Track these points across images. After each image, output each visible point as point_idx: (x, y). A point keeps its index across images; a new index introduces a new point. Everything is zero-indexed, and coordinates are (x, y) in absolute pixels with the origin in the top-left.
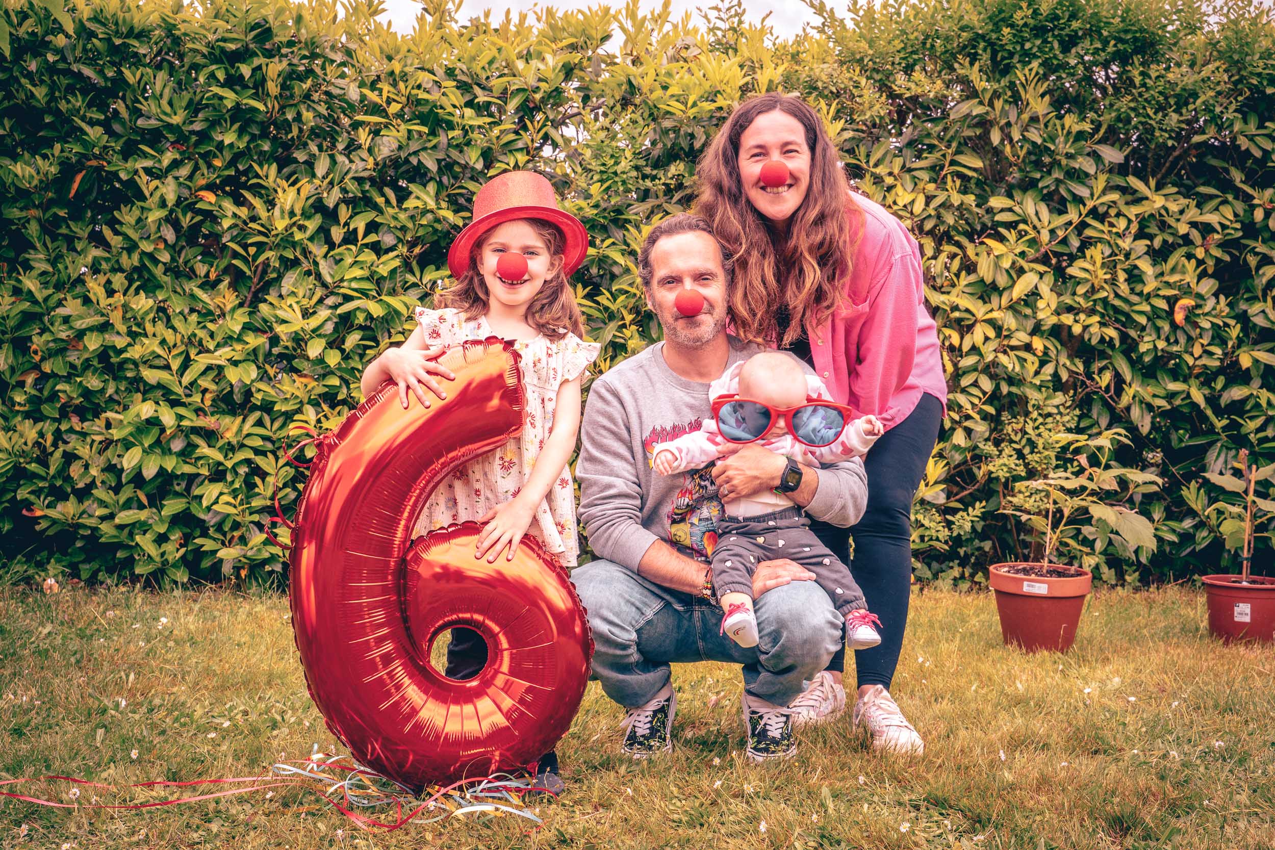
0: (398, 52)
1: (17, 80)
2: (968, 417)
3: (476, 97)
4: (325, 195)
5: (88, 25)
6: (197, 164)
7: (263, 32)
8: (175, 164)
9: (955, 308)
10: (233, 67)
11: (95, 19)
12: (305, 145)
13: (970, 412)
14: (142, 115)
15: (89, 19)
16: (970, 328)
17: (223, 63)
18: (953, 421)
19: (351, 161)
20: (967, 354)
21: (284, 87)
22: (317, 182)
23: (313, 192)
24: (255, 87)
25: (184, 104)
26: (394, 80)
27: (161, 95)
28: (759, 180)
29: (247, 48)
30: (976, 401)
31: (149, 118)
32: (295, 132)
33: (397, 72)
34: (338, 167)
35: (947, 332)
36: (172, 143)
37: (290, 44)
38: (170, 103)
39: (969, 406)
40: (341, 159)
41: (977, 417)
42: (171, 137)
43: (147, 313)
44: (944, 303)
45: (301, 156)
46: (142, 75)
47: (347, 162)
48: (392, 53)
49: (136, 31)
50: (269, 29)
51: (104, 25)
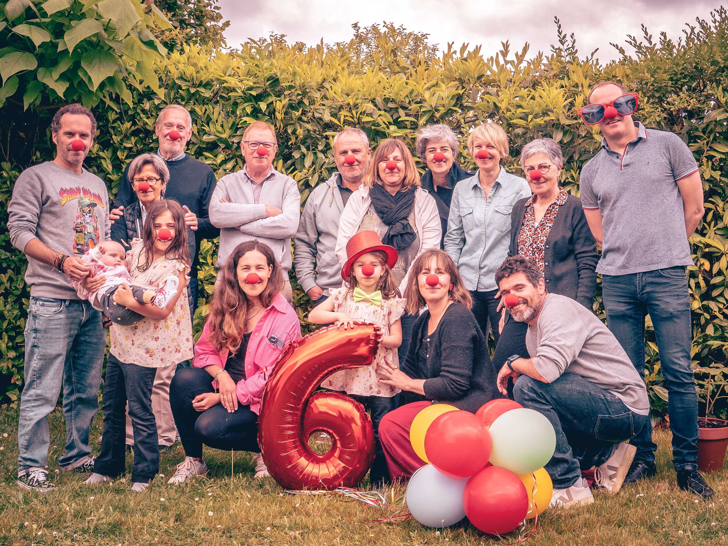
0: (353, 91)
1: (139, 114)
2: (716, 317)
3: (400, 117)
4: (310, 178)
5: (177, 82)
6: (236, 162)
7: (275, 81)
8: (225, 162)
9: (708, 246)
10: (257, 103)
11: (181, 78)
12: (299, 148)
13: (717, 314)
14: (206, 133)
15: (178, 78)
16: (718, 259)
17: (251, 101)
18: (706, 319)
19: (326, 157)
20: (715, 276)
21: (286, 113)
22: (305, 171)
23: (304, 176)
24: (270, 114)
25: (230, 125)
26: (350, 108)
27: (217, 121)
28: (246, 280)
29: (265, 91)
30: (721, 306)
31: (210, 135)
32: (293, 140)
33: (351, 104)
34: (318, 161)
35: (702, 261)
36: (223, 149)
37: (290, 87)
38: (222, 126)
39: (716, 309)
40: (320, 155)
41: (721, 317)
42: (222, 146)
43: (208, 251)
44: (700, 242)
45: (296, 155)
46: (206, 110)
47: (324, 158)
48: (349, 92)
49: (204, 83)
50: (278, 79)
51: (186, 81)
